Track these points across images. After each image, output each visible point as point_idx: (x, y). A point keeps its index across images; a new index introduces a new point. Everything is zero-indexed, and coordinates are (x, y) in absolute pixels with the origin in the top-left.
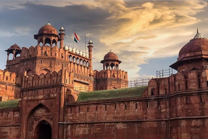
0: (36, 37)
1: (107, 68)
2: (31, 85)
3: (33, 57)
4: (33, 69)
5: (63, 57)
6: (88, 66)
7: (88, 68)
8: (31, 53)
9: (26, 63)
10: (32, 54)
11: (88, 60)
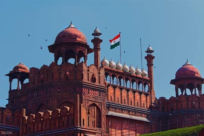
0: (52, 49)
1: (182, 92)
2: (32, 130)
3: (46, 82)
4: (47, 103)
5: (95, 80)
6: (148, 91)
7: (146, 95)
8: (42, 76)
9: (36, 94)
10: (44, 78)
11: (148, 81)
